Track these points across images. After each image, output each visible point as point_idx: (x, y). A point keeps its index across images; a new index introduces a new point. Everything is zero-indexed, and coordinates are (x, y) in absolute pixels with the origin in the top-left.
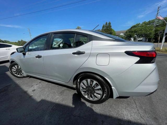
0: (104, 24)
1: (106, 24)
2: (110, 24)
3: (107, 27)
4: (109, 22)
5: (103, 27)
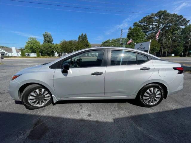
0: (80, 35)
1: (82, 35)
2: (85, 35)
3: (84, 38)
4: (85, 34)
5: (79, 38)
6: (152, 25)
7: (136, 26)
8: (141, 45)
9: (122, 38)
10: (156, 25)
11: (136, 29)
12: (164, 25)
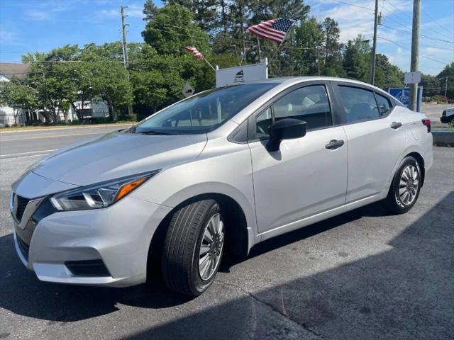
6: (223, 4)
7: (170, 1)
8: (239, 74)
10: (232, 7)
11: (176, 13)
12: (253, 10)
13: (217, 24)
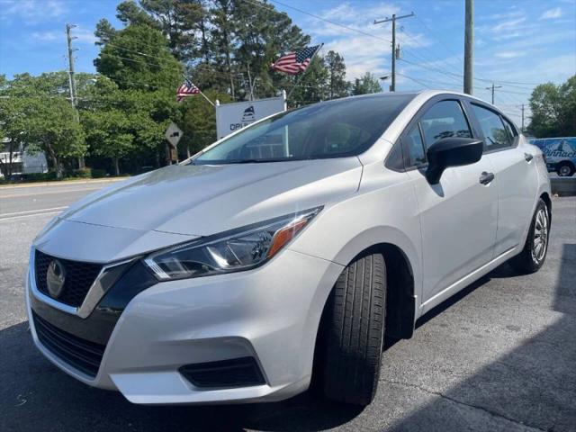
6: (203, 29)
7: (133, 21)
8: (248, 110)
9: (77, 72)
10: (215, 33)
12: (241, 38)
13: (196, 54)
